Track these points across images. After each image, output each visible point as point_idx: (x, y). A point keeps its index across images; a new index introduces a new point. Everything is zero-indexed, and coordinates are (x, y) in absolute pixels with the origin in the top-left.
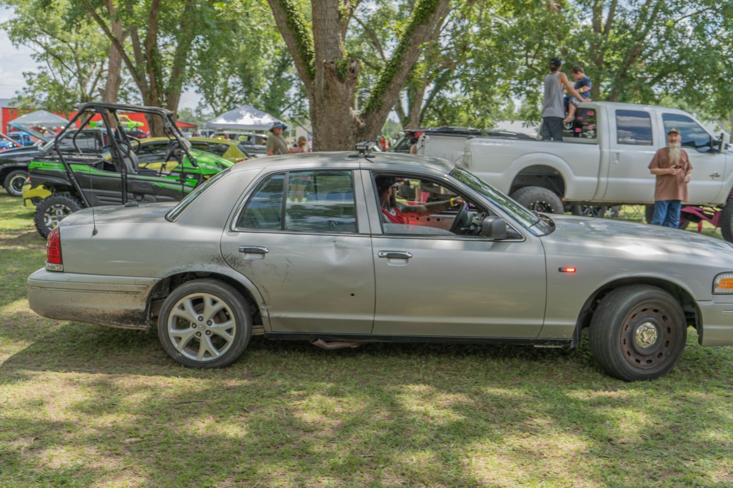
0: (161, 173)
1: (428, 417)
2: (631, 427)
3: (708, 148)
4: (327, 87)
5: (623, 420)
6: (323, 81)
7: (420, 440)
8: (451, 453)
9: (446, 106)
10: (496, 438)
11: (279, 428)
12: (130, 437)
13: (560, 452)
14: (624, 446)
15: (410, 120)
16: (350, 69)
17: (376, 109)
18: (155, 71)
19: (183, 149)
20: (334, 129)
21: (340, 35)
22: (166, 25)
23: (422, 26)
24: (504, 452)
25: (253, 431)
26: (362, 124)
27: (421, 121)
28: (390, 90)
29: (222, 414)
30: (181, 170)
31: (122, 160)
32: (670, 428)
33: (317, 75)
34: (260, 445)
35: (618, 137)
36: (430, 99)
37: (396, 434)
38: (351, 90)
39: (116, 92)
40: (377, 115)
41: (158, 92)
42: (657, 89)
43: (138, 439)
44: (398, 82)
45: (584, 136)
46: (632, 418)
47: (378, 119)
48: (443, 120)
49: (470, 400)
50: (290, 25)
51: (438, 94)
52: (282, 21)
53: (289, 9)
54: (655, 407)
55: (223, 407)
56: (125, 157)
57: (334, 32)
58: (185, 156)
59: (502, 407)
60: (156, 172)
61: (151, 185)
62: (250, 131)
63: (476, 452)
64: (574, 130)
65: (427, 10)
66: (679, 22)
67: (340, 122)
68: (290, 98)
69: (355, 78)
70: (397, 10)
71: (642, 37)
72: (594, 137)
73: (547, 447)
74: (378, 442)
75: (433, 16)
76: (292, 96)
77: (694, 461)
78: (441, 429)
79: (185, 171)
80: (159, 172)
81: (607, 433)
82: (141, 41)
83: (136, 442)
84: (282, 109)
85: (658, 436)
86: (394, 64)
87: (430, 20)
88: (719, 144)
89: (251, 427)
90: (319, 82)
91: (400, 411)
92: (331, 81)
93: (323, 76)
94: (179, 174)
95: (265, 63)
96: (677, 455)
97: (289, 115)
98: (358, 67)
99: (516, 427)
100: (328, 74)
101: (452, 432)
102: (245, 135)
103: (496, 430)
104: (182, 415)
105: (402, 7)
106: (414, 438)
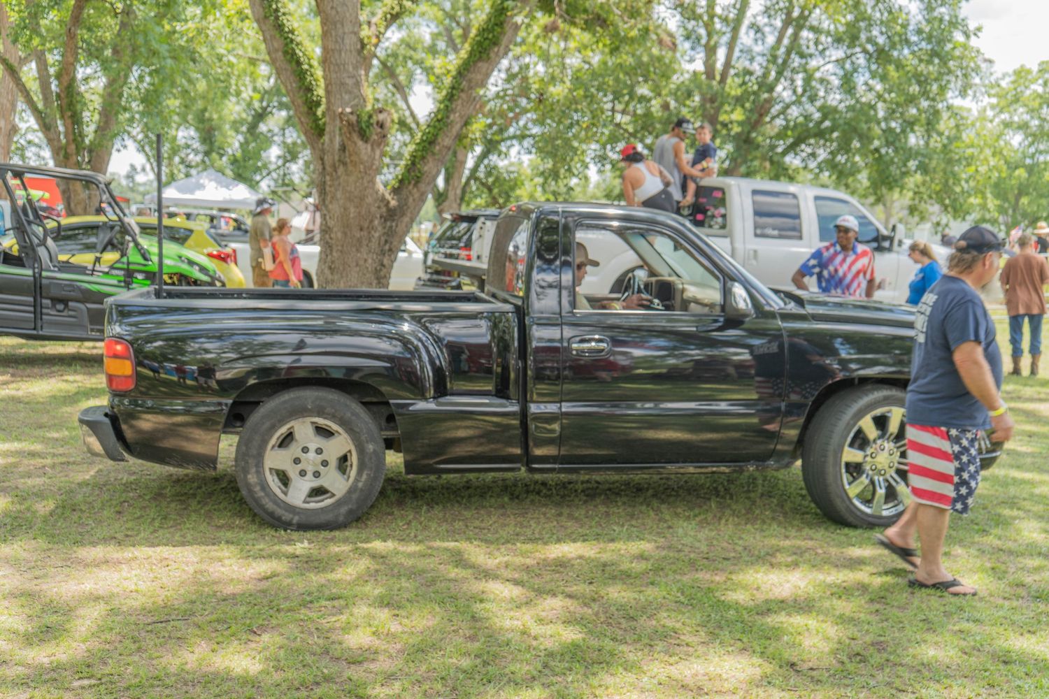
0: (93, 270)
1: (529, 636)
2: (819, 645)
3: (875, 245)
4: (343, 148)
5: (806, 634)
6: (337, 139)
7: (523, 672)
8: (571, 690)
9: (497, 179)
10: (632, 667)
11: (309, 659)
12: (80, 678)
13: (726, 685)
14: (814, 673)
15: (447, 197)
16: (378, 123)
17: (413, 182)
18: (72, 116)
19: (130, 235)
20: (352, 210)
21: (363, 72)
22: (89, 50)
23: (480, 64)
24: (647, 687)
25: (272, 664)
26: (393, 203)
27: (462, 199)
28: (434, 154)
29: (220, 639)
30: (125, 266)
31: (34, 250)
32: (873, 644)
33: (327, 129)
34: (284, 686)
35: (756, 228)
36: (475, 170)
37: (486, 663)
38: (378, 153)
39: (9, 146)
40: (415, 190)
41: (77, 148)
42: (793, 161)
43: (93, 682)
44: (445, 144)
45: (710, 226)
46: (818, 632)
47: (417, 195)
48: (494, 198)
49: (585, 608)
50: (289, 57)
51: (486, 161)
52: (277, 51)
53: (288, 33)
54: (847, 614)
55: (219, 627)
56: (39, 245)
57: (354, 68)
58: (131, 245)
59: (632, 618)
60: (86, 268)
61: (79, 288)
62: (211, 209)
63: (607, 688)
64: (695, 217)
65: (487, 42)
66: (822, 69)
67: (362, 199)
68: (270, 162)
69: (384, 136)
70: (427, 39)
71: (771, 89)
72: (723, 227)
73: (706, 678)
74: (461, 677)
75: (496, 49)
76: (273, 159)
77: (914, 693)
78: (551, 655)
79: (131, 267)
80: (90, 267)
81: (789, 655)
82: (52, 71)
83: (91, 686)
84: (258, 178)
85: (859, 658)
86: (439, 117)
87: (492, 55)
88: (891, 239)
89: (267, 659)
90: (331, 141)
91: (487, 628)
92: (349, 139)
93: (337, 132)
94: (122, 272)
95: (233, 109)
96: (889, 684)
97: (269, 186)
98: (389, 120)
99: (658, 649)
100: (345, 129)
101: (567, 658)
102: (206, 215)
103: (630, 654)
104: (157, 641)
105: (435, 36)
106: (513, 668)
